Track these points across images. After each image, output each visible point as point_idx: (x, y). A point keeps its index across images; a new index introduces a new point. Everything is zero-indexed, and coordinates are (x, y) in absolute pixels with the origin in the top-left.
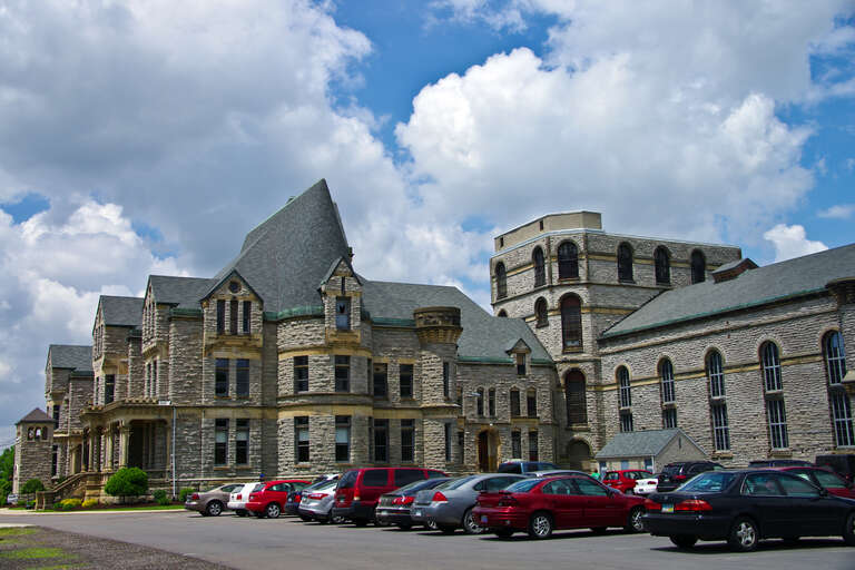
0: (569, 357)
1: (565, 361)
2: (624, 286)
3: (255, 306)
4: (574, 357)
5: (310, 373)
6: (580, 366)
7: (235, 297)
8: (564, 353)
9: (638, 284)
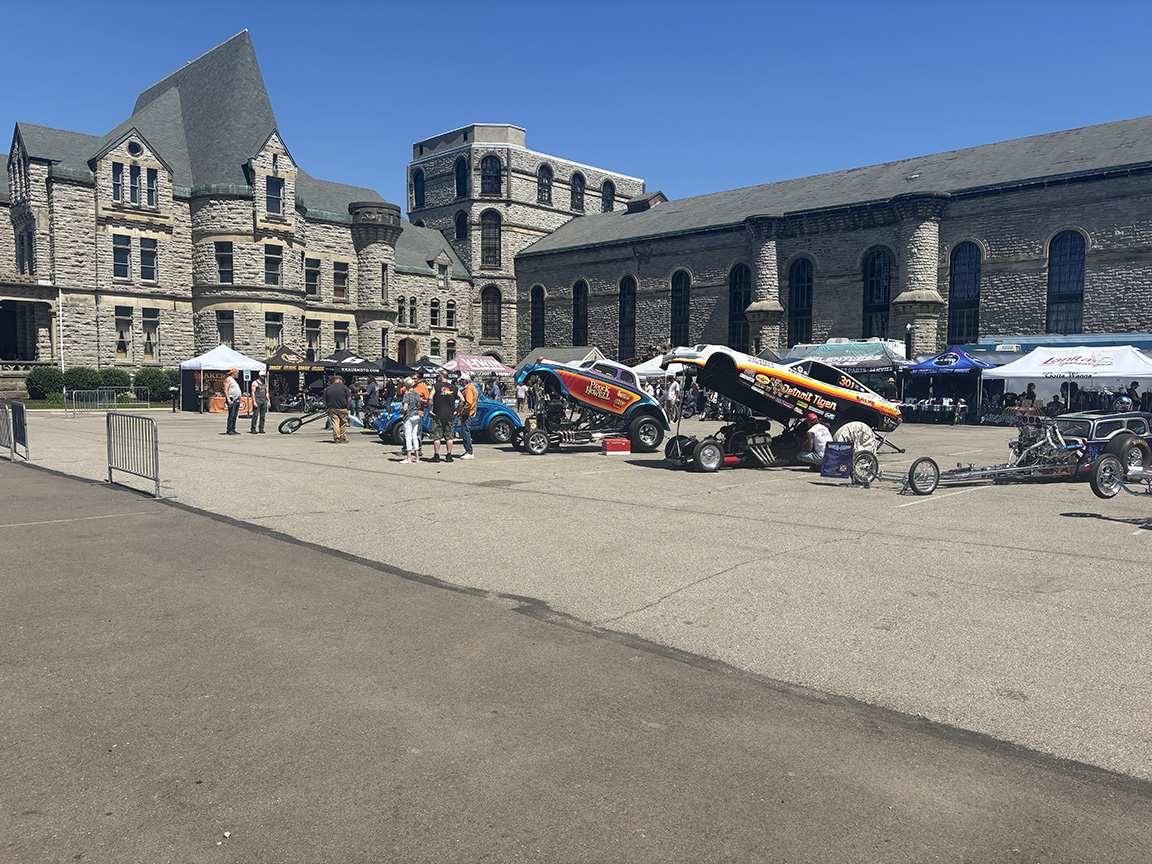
0: (486, 273)
1: (483, 277)
2: (543, 209)
3: (162, 176)
4: (491, 273)
5: (235, 262)
6: (498, 282)
7: (135, 162)
8: (482, 269)
9: (555, 207)
